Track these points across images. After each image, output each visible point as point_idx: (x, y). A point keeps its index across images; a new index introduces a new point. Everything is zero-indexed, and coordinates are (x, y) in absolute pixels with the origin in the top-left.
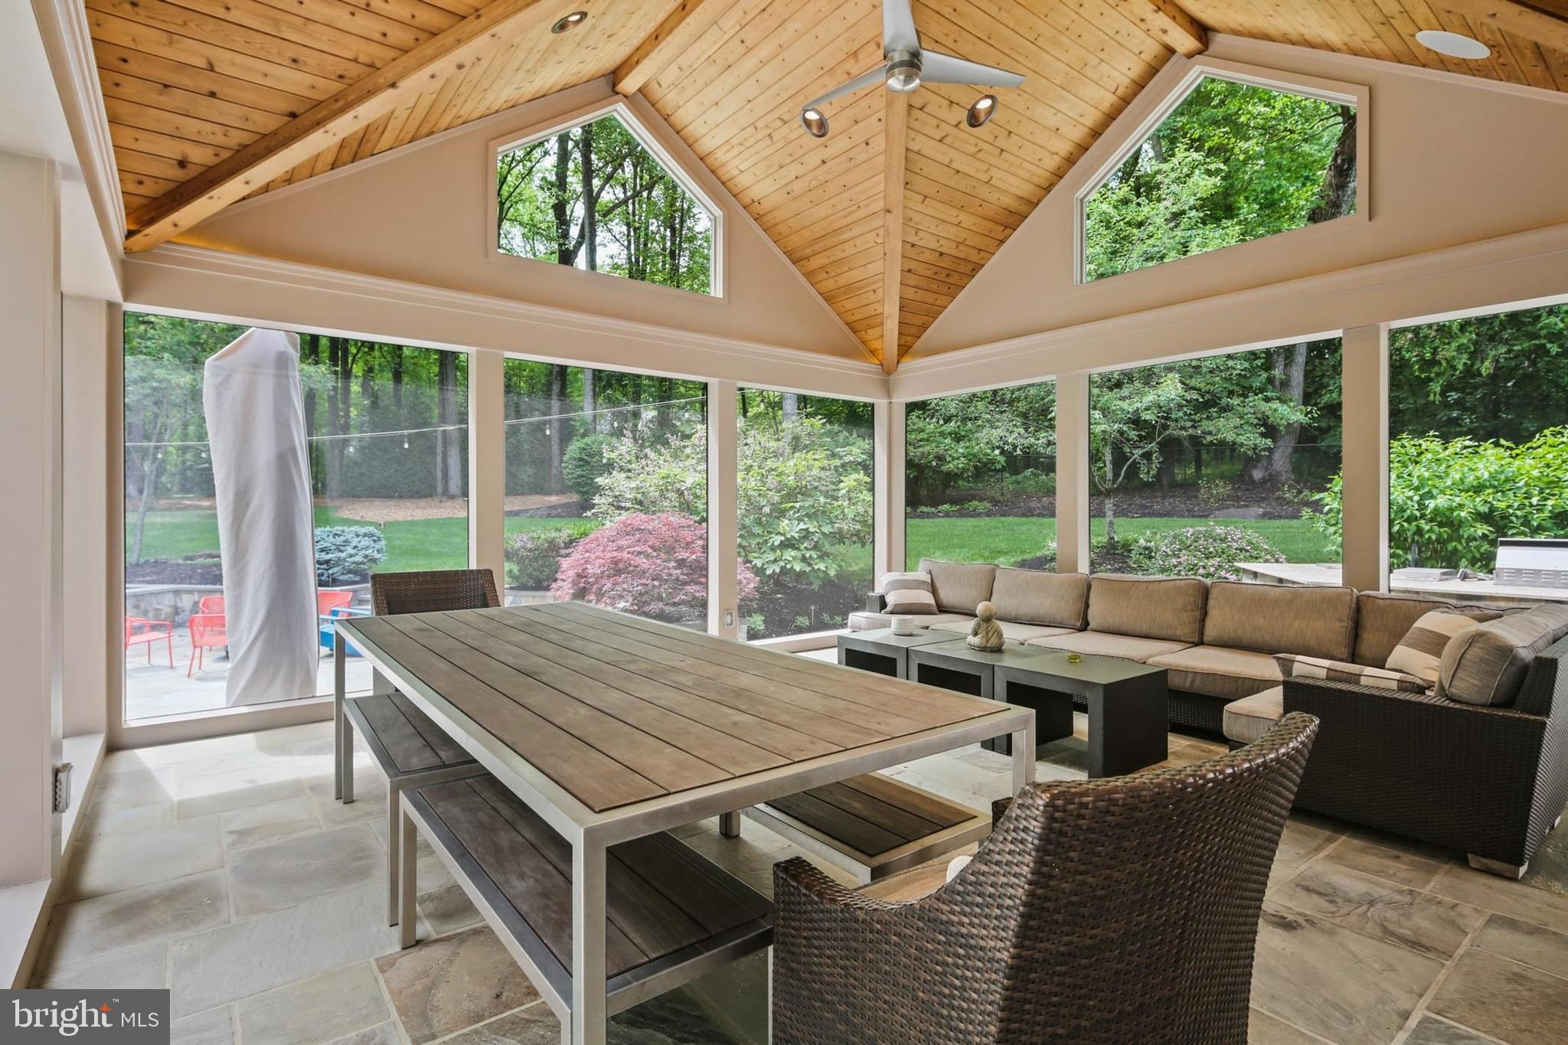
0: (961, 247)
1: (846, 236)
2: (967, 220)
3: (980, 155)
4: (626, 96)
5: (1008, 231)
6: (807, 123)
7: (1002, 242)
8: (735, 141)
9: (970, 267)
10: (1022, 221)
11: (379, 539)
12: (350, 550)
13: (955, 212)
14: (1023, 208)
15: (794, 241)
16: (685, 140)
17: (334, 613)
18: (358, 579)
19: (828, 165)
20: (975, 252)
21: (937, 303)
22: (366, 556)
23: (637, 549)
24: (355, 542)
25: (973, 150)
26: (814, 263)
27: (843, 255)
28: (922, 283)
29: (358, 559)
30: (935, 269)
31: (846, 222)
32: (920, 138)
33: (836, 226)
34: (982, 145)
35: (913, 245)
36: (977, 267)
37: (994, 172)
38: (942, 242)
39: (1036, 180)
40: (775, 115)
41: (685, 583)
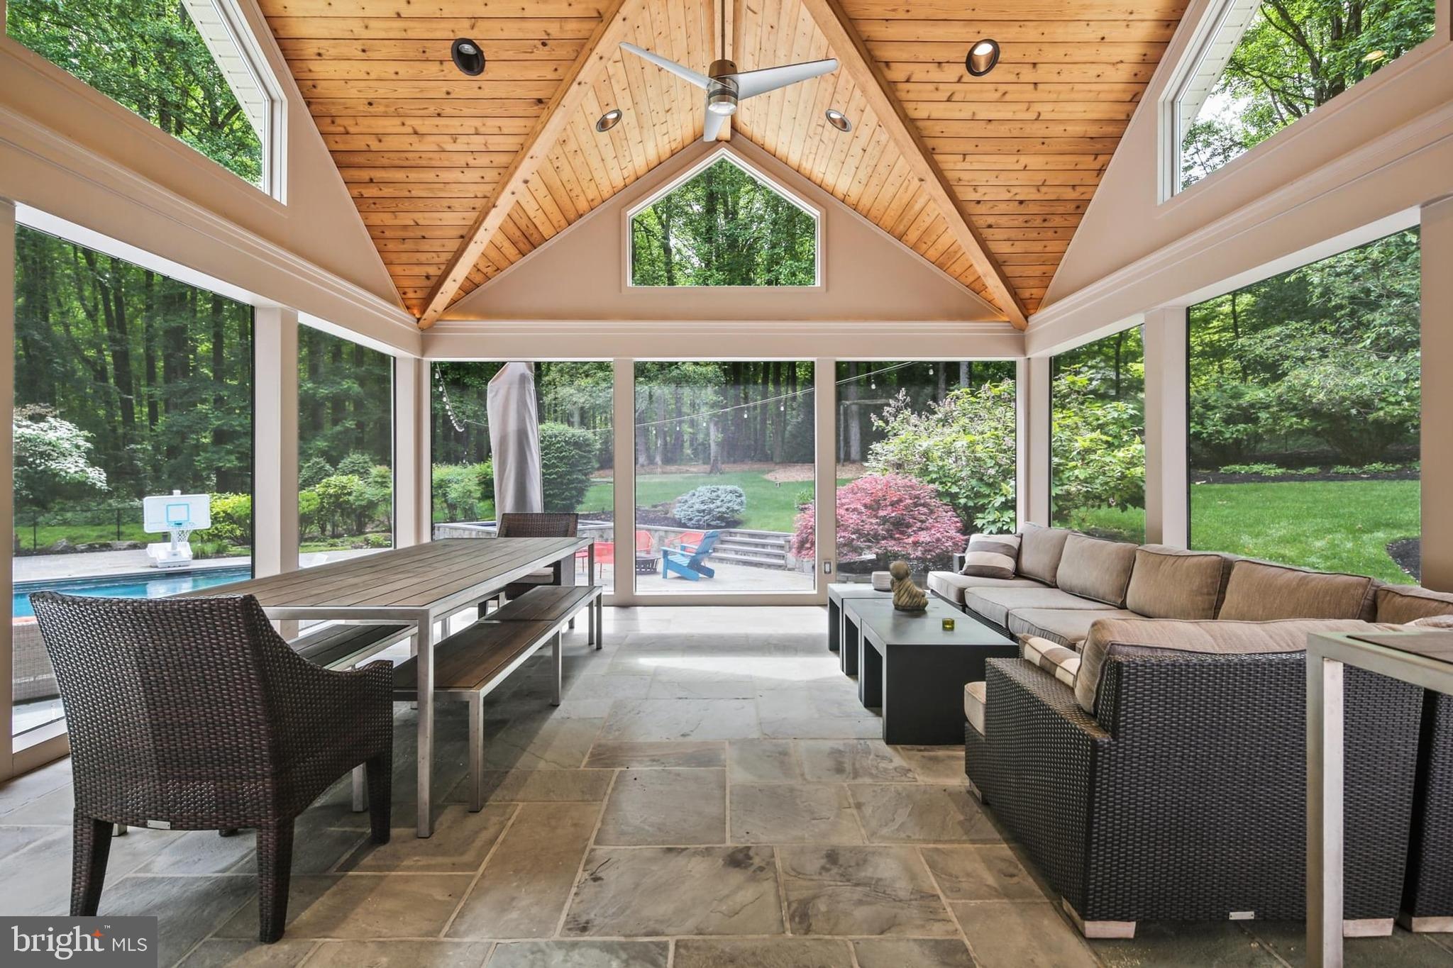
0: (1043, 189)
1: (917, 207)
2: (1035, 162)
3: (1008, 98)
4: (727, 141)
5: (1101, 158)
6: (833, 121)
7: (1101, 171)
8: (807, 152)
9: (1073, 206)
10: (1118, 143)
11: (740, 496)
12: (718, 503)
13: (1015, 158)
14: (1110, 129)
15: (888, 220)
16: (781, 160)
17: (684, 549)
18: (723, 524)
19: (869, 150)
20: (1070, 190)
21: (1048, 249)
22: (728, 508)
23: (852, 506)
24: (723, 497)
25: (998, 95)
26: (913, 236)
27: (927, 224)
28: (1013, 234)
29: (723, 509)
30: (1022, 218)
31: (910, 194)
32: (921, 105)
33: (905, 201)
34: (1003, 88)
35: (979, 202)
36: (1080, 207)
37: (1037, 107)
38: (1014, 190)
39: (1112, 97)
40: (813, 125)
41: (884, 538)
